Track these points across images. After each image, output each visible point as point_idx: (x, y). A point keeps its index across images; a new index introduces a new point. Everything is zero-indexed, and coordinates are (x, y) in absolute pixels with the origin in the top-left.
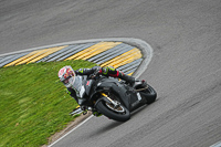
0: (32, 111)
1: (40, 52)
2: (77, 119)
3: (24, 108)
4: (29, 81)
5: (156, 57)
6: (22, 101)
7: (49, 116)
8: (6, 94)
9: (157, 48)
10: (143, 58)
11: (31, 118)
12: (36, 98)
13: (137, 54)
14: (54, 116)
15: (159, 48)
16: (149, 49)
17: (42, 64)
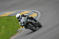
0: (5, 30)
1: (8, 13)
2: (18, 33)
3: (3, 29)
4: (5, 21)
5: (41, 16)
6: (2, 27)
7: (10, 31)
10: (38, 16)
11: (5, 32)
12: (7, 26)
13: (36, 15)
14: (12, 32)
15: (42, 13)
16: (39, 13)
17: (9, 17)
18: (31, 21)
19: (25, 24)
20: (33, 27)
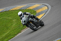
0: (17, 23)
6: (14, 20)
7: (21, 25)
8: (9, 18)
9: (52, 6)
10: (48, 9)
12: (18, 20)
17: (20, 10)
18: (32, 20)
19: (26, 23)
20: (34, 26)
